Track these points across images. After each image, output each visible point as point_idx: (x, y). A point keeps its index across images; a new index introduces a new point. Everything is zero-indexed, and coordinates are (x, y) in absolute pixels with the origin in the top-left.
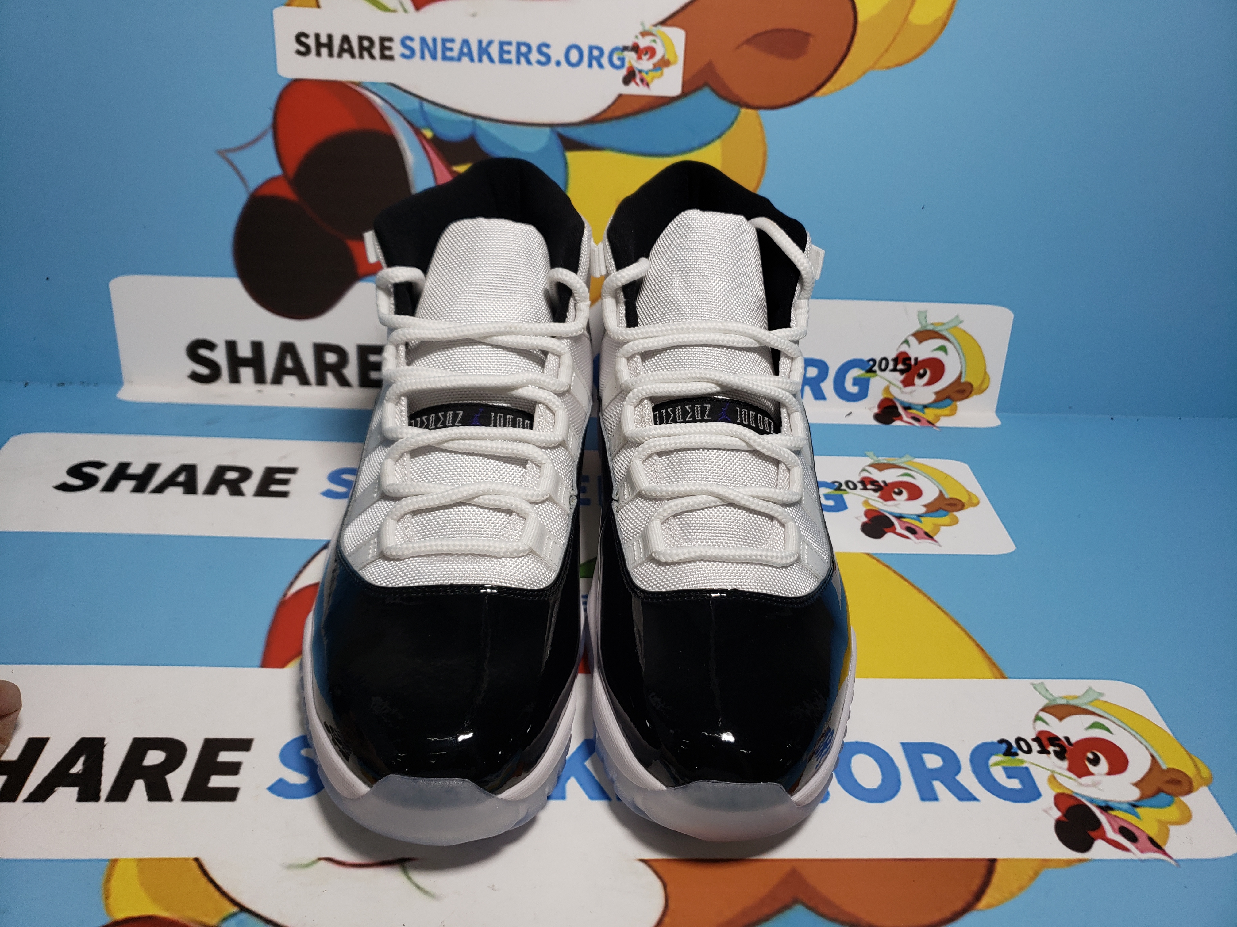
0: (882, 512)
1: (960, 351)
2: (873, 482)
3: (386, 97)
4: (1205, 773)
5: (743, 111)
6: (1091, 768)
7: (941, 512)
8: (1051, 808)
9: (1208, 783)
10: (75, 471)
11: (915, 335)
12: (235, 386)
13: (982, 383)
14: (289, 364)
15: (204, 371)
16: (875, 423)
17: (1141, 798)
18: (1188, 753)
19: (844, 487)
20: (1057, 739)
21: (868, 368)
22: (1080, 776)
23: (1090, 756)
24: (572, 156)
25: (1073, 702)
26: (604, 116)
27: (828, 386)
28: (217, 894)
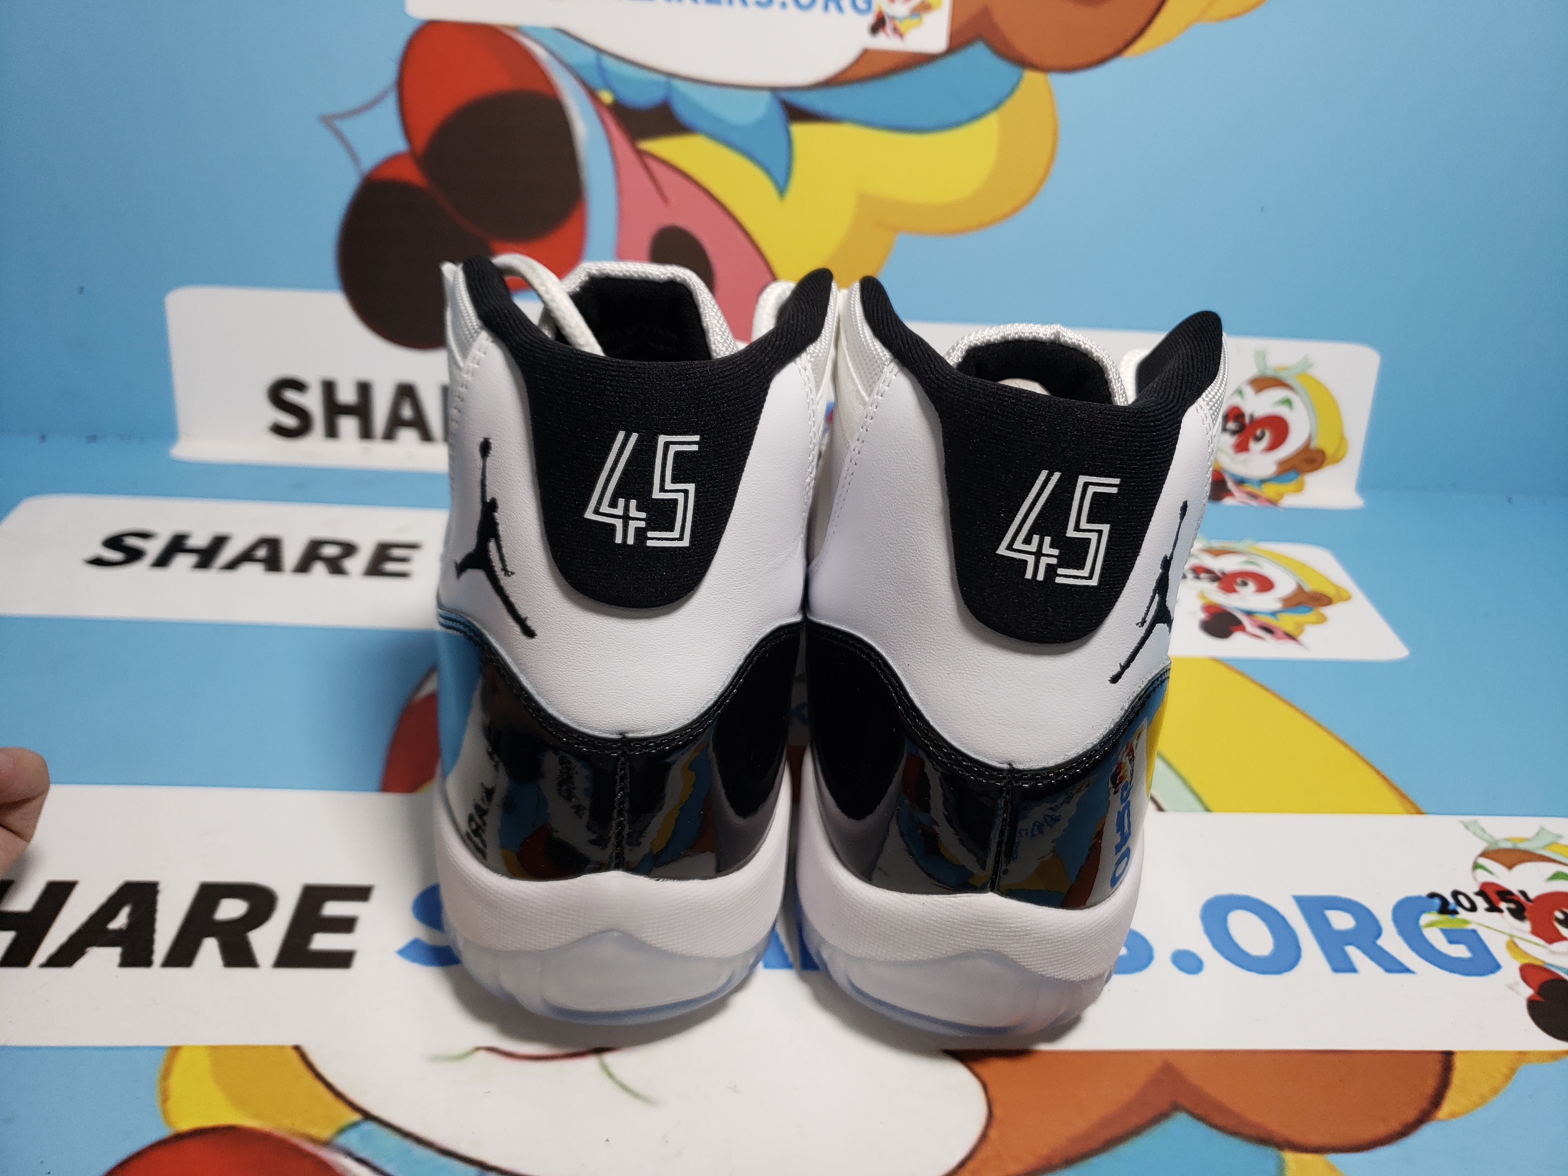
0: (1224, 606)
1: (1309, 404)
2: (1208, 571)
3: (553, 48)
5: (1028, 74)
6: (1562, 930)
7: (1303, 608)
10: (114, 542)
11: (1251, 382)
12: (331, 443)
13: (1338, 450)
14: (407, 413)
15: (290, 421)
20: (1509, 893)
22: (1550, 941)
23: (1559, 915)
24: (799, 130)
25: (1522, 846)
26: (844, 77)
28: (328, 1096)
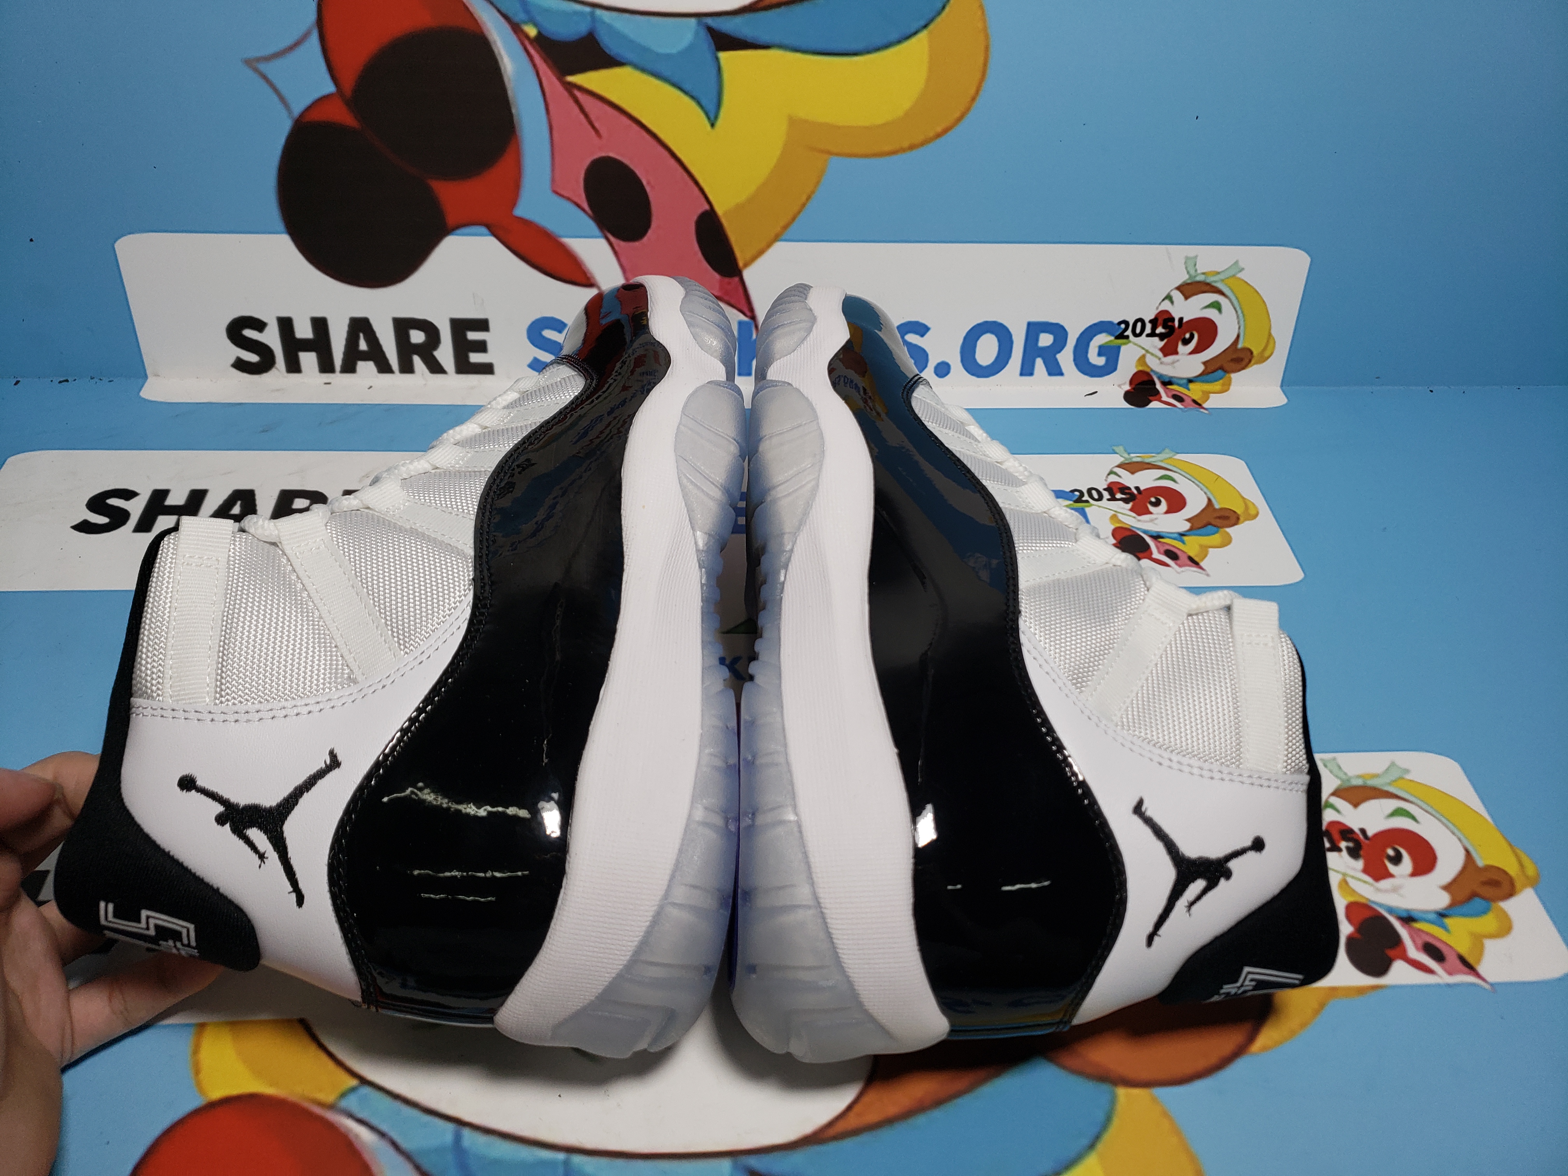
0: (1134, 530)
1: (1238, 309)
2: (1124, 489)
4: (1531, 871)
6: (1391, 868)
7: (1209, 529)
8: (1341, 922)
9: (1534, 883)
10: (97, 503)
11: (1178, 288)
12: (294, 376)
13: (1265, 349)
14: (363, 346)
15: (252, 358)
16: (1127, 405)
17: (1452, 905)
18: (1510, 845)
19: (1086, 497)
20: (1350, 831)
21: (1118, 332)
22: (1377, 879)
23: (1391, 852)
24: (727, 58)
25: (1371, 783)
26: (768, 1)
27: (1065, 358)
28: (331, 1064)
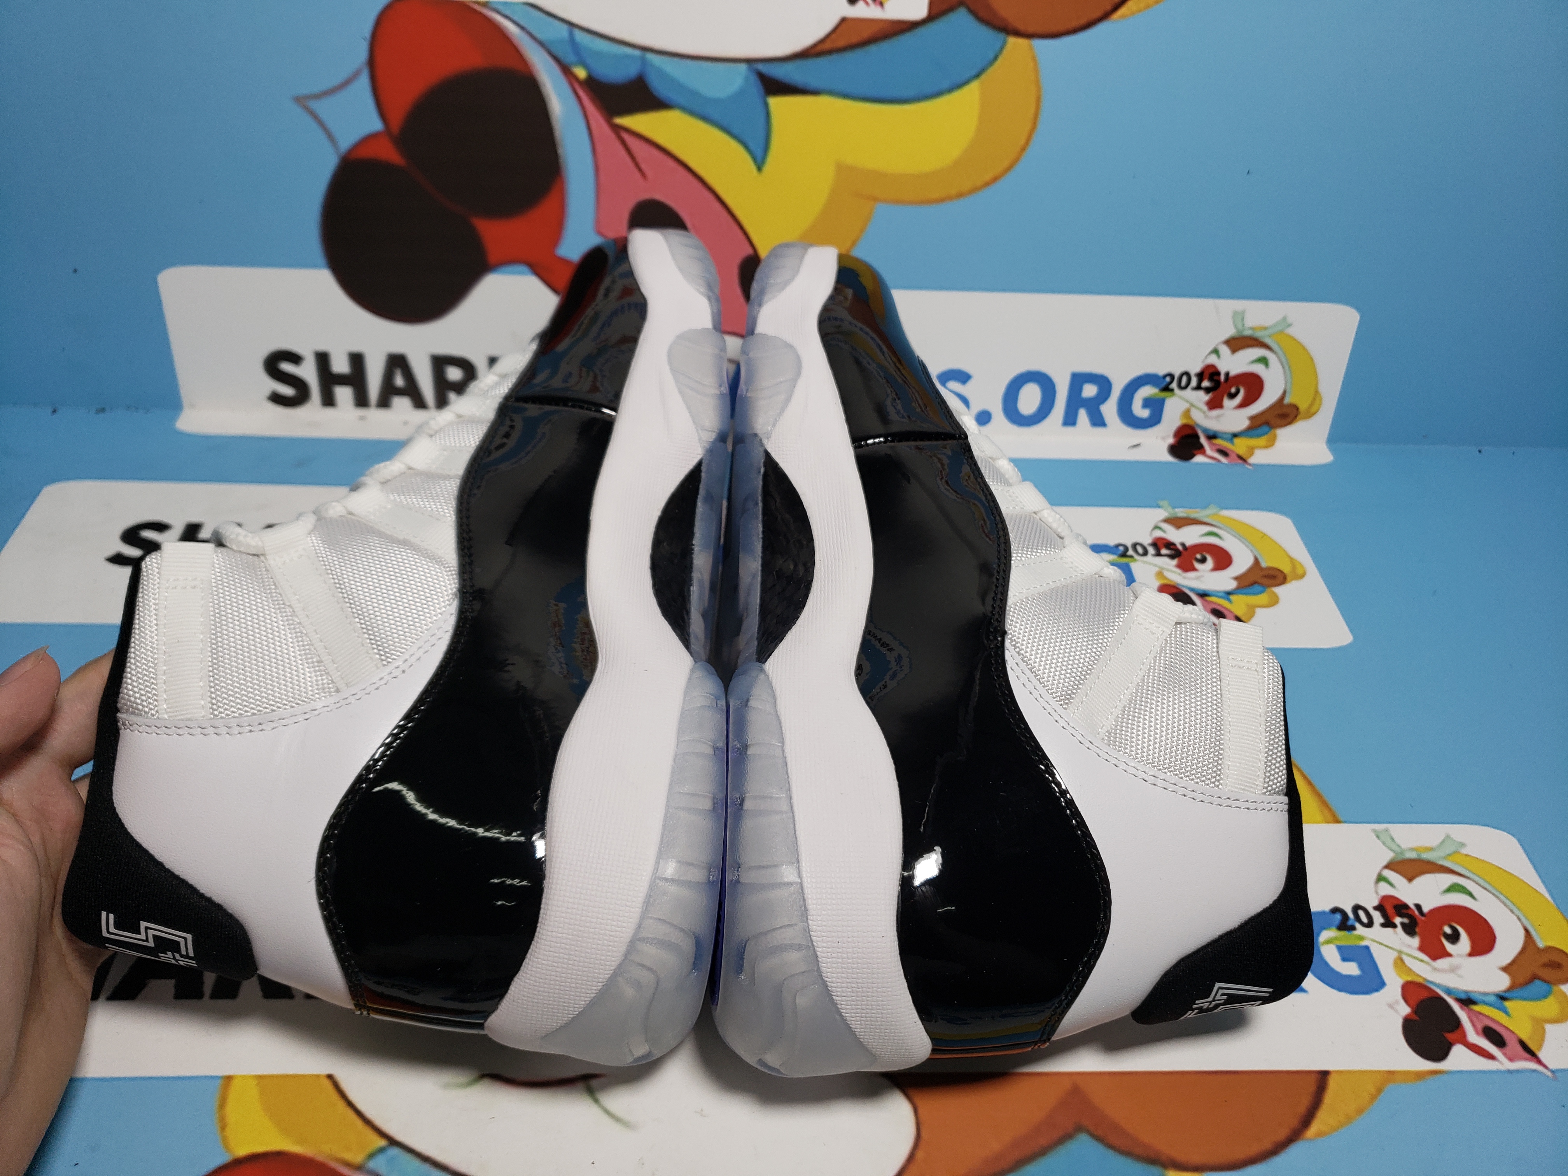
0: (1180, 587)
1: (1285, 364)
2: (1169, 545)
3: (522, 23)
5: (1012, 41)
6: (1448, 946)
7: (1257, 588)
8: (1397, 1002)
10: (131, 536)
11: (1227, 342)
12: (329, 412)
13: (1311, 405)
14: (399, 381)
15: (287, 391)
16: (1170, 458)
17: (1510, 989)
19: (1131, 552)
20: (1406, 906)
21: (1164, 385)
22: (1434, 958)
23: (1447, 930)
24: (776, 103)
25: (1426, 856)
26: (820, 48)
27: (1109, 409)
28: (359, 1123)
